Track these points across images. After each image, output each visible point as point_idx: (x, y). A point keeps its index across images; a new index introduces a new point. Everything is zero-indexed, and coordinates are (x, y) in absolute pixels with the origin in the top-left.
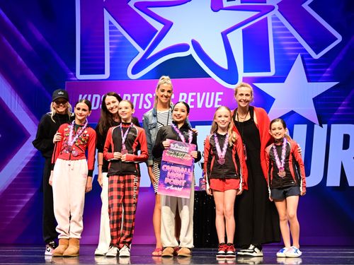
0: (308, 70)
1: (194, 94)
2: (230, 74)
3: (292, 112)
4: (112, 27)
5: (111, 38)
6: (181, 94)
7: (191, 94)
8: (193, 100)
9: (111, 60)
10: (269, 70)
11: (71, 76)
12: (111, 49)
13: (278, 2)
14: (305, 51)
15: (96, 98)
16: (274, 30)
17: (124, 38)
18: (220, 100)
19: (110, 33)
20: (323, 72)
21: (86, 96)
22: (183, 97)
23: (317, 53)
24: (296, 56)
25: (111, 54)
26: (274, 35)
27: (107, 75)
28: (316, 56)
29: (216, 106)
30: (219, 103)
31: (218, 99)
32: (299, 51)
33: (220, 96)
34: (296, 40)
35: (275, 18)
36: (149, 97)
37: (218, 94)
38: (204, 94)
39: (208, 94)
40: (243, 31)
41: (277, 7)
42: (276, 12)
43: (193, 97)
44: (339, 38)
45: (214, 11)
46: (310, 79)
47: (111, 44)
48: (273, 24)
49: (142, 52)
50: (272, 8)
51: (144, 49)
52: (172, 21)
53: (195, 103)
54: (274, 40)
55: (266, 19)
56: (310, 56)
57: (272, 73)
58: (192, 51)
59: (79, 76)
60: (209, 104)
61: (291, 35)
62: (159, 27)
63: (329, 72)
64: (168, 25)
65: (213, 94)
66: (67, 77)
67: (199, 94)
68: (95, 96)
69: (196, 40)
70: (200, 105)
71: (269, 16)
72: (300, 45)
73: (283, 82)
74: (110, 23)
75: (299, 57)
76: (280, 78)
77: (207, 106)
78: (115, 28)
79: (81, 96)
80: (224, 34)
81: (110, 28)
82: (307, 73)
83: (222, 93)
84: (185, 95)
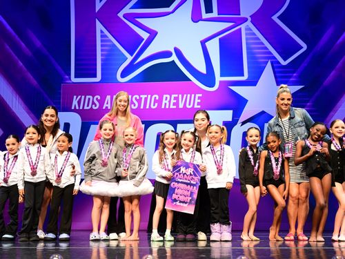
0: (278, 75)
1: (176, 96)
2: (208, 78)
3: (263, 112)
4: (103, 36)
5: (102, 46)
6: (165, 96)
7: (173, 96)
8: (175, 101)
9: (102, 65)
10: (243, 75)
11: (66, 79)
12: (102, 55)
13: (251, 14)
14: (274, 58)
15: (89, 99)
16: (247, 39)
17: (114, 45)
18: (199, 101)
19: (102, 41)
20: (291, 77)
21: (79, 97)
22: (166, 98)
23: (285, 60)
24: (267, 63)
25: (102, 60)
26: (247, 44)
27: (98, 78)
28: (284, 63)
29: (196, 106)
30: (198, 104)
31: (197, 101)
32: (269, 58)
33: (199, 98)
34: (266, 48)
35: (248, 29)
36: (136, 98)
37: (197, 95)
38: (185, 95)
39: (189, 96)
40: (220, 39)
41: (250, 19)
42: (249, 23)
43: (175, 98)
44: (305, 47)
45: (194, 22)
46: (278, 83)
47: (102, 50)
48: (246, 34)
49: (130, 58)
50: (245, 20)
51: (131, 55)
52: (157, 30)
53: (177, 104)
54: (248, 48)
55: (240, 29)
56: (278, 62)
57: (245, 78)
58: (174, 58)
59: (74, 80)
60: (190, 104)
61: (262, 44)
62: (145, 35)
63: (295, 77)
64: (153, 34)
65: (193, 95)
66: (62, 80)
67: (180, 96)
68: (87, 97)
69: (178, 47)
70: (181, 106)
71: (243, 27)
72: (270, 53)
73: (255, 85)
74: (102, 32)
75: (269, 64)
76: (252, 82)
77: (188, 106)
78: (106, 36)
79: (75, 97)
80: (203, 43)
81: (102, 36)
82: (276, 77)
83: (200, 95)
84: (168, 96)
